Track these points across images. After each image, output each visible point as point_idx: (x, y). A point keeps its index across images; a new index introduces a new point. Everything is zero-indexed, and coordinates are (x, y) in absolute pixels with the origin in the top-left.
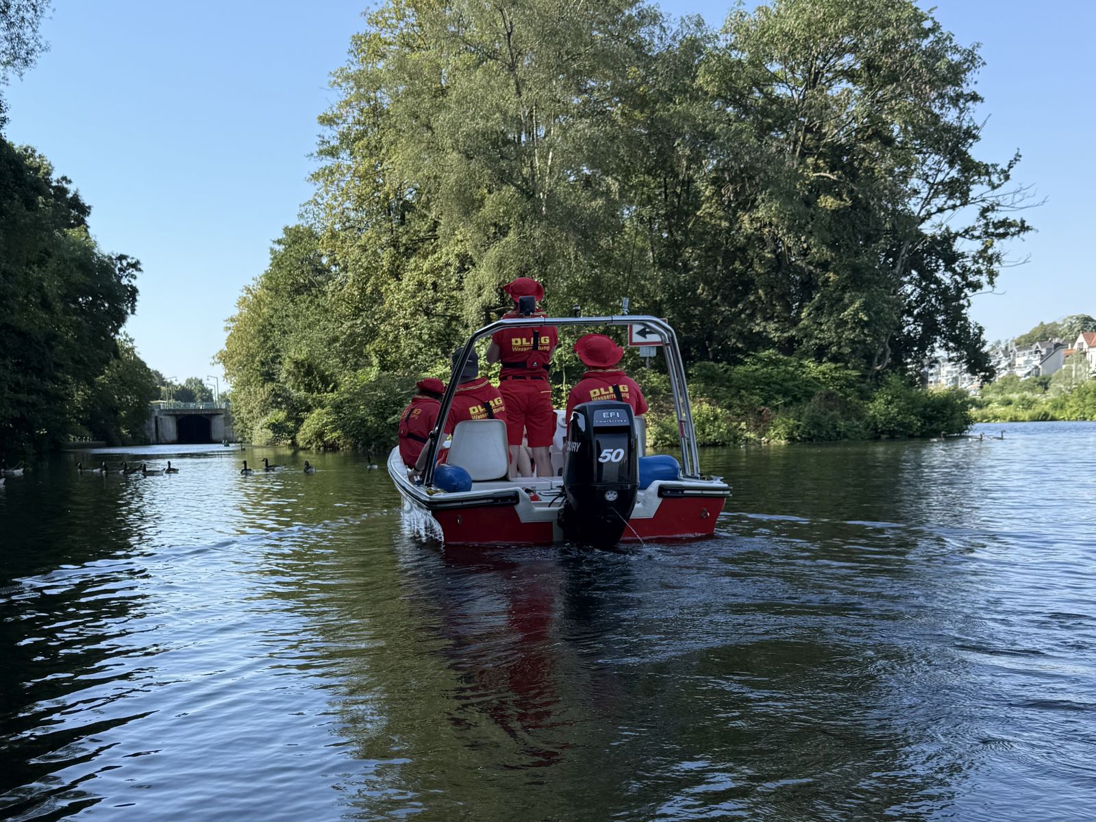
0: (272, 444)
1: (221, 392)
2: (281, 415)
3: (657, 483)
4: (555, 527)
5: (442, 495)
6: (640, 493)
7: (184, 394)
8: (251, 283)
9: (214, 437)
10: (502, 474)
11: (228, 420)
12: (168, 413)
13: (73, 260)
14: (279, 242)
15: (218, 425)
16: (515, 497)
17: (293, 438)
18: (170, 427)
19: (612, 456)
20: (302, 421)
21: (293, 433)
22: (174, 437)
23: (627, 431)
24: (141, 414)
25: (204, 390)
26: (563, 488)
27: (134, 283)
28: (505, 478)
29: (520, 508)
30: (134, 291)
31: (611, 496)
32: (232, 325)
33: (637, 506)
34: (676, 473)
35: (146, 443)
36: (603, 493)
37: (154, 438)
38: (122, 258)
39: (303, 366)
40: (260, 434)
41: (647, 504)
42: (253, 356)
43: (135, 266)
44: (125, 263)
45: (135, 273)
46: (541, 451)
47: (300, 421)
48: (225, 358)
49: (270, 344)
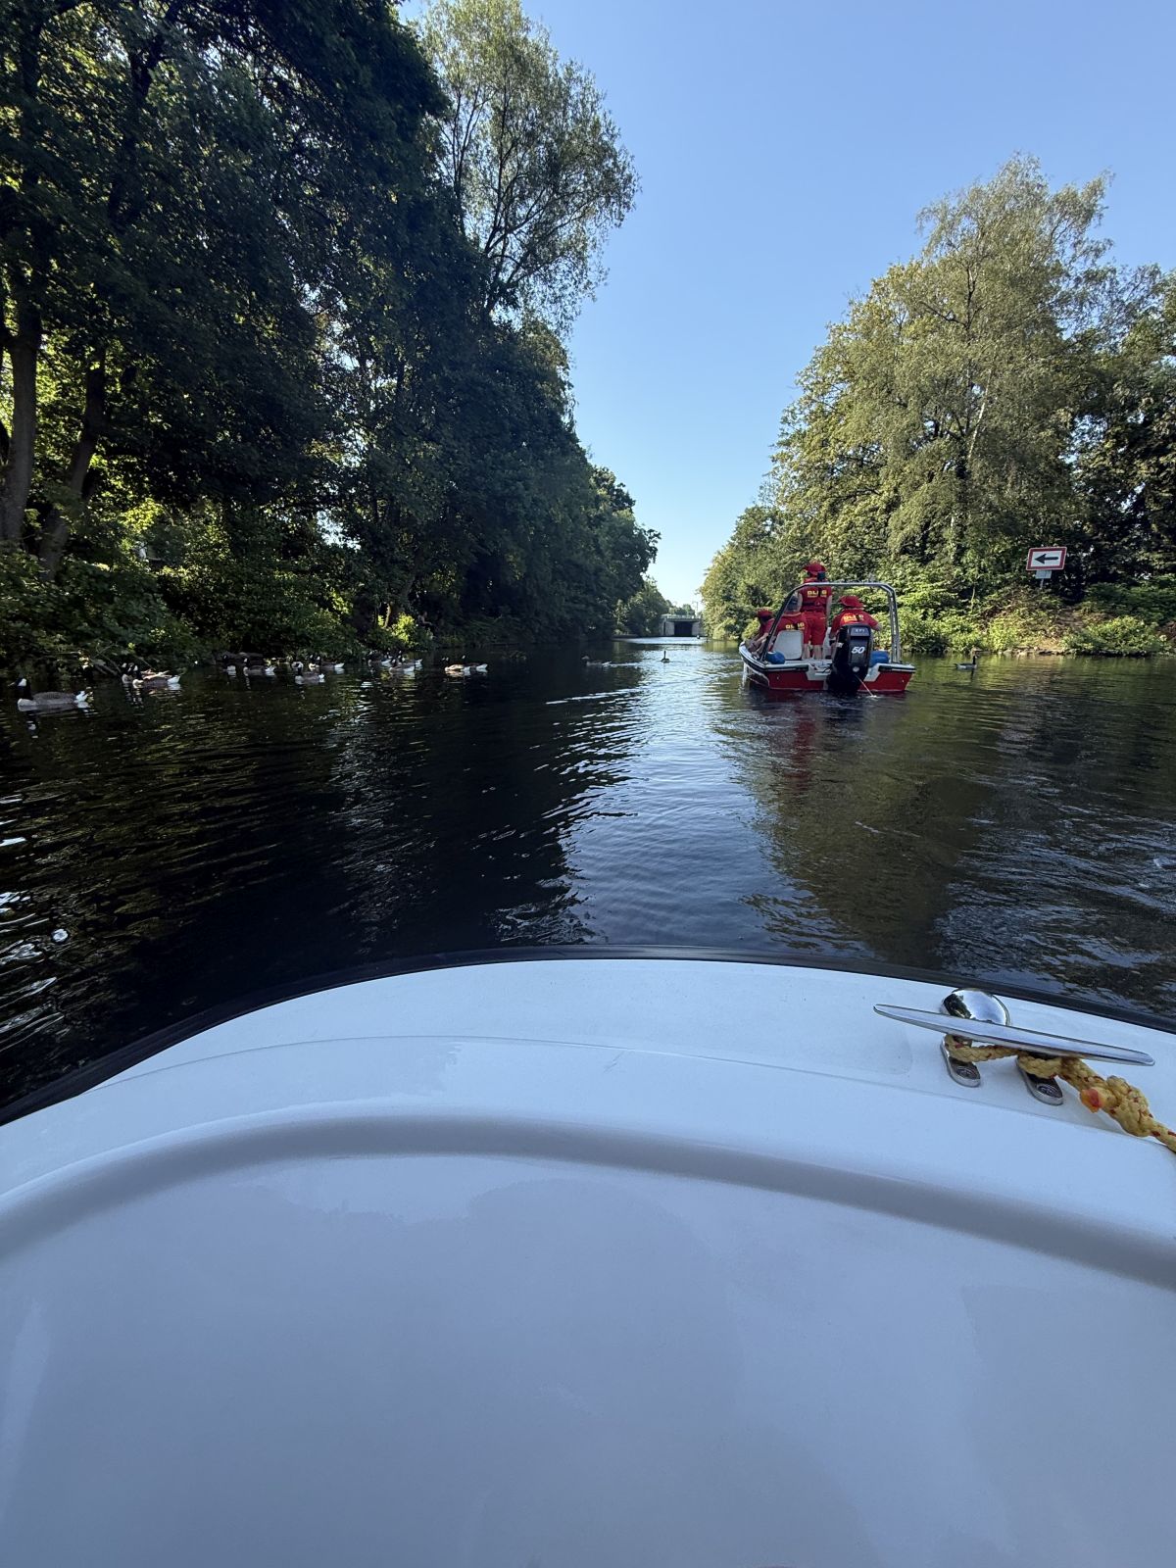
0: (725, 639)
1: (699, 611)
2: (732, 622)
3: (879, 664)
4: (825, 684)
5: (770, 666)
6: (870, 670)
7: (681, 612)
8: (721, 549)
9: (693, 633)
10: (798, 657)
11: (701, 625)
12: (671, 620)
13: (620, 528)
14: (741, 518)
15: (696, 626)
16: (807, 668)
17: (740, 636)
18: (671, 628)
19: (858, 650)
20: (747, 624)
21: (739, 632)
22: (673, 633)
23: (867, 639)
24: (657, 621)
25: (691, 610)
26: (831, 665)
27: (656, 545)
28: (800, 659)
29: (808, 673)
30: (654, 551)
31: (856, 670)
32: (708, 572)
33: (868, 675)
34: (888, 659)
35: (658, 636)
36: (852, 667)
37: (663, 634)
38: (651, 531)
39: (752, 588)
40: (718, 632)
41: (873, 675)
42: (718, 589)
43: (657, 536)
44: (652, 534)
45: (658, 540)
46: (817, 647)
47: (745, 625)
48: (703, 591)
49: (729, 580)
